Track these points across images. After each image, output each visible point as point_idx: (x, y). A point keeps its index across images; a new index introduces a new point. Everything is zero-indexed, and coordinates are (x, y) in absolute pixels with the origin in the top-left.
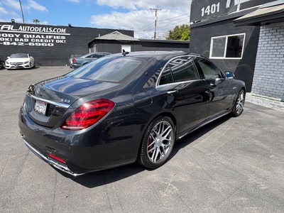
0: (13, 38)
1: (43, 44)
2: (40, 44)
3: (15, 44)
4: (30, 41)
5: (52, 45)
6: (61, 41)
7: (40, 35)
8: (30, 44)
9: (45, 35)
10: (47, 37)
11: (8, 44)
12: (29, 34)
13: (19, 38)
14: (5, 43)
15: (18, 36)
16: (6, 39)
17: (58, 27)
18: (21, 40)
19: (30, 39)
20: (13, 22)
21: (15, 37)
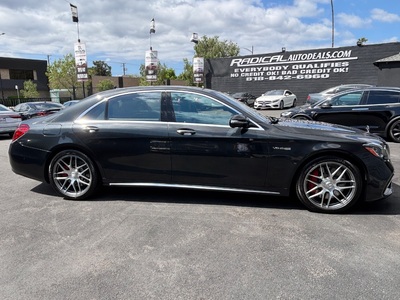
0: (280, 71)
1: (314, 76)
2: (310, 77)
3: (281, 78)
4: (299, 73)
5: (328, 76)
6: (342, 70)
7: (313, 64)
8: (298, 77)
9: (319, 64)
10: (322, 65)
11: (274, 78)
12: (298, 64)
13: (287, 71)
14: (271, 78)
15: (285, 68)
16: (274, 73)
17: (339, 49)
18: (289, 72)
19: (299, 70)
20: (284, 51)
21: (283, 69)
